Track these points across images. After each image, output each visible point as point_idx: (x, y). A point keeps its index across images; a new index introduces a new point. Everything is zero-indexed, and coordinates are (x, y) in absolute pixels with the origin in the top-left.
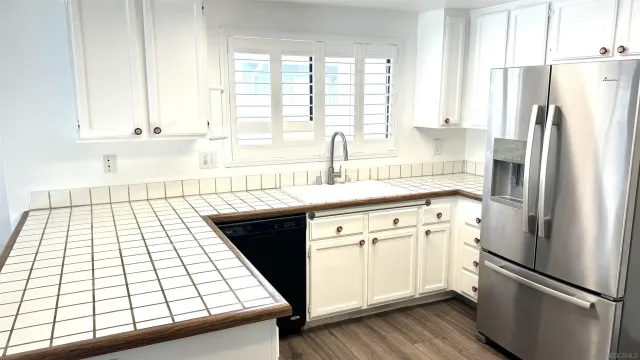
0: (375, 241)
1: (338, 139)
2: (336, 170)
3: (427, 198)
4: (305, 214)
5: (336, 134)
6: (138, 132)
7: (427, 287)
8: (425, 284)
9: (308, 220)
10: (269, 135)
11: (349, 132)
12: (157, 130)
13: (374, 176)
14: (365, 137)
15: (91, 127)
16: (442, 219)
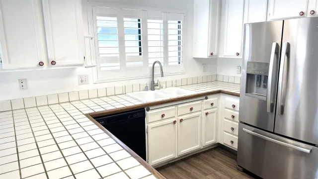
0: (181, 120)
2: (156, 82)
3: (206, 95)
4: (144, 108)
5: (155, 63)
6: (41, 64)
9: (146, 112)
10: (119, 64)
12: (53, 63)
13: (174, 84)
14: (169, 64)
16: (214, 106)
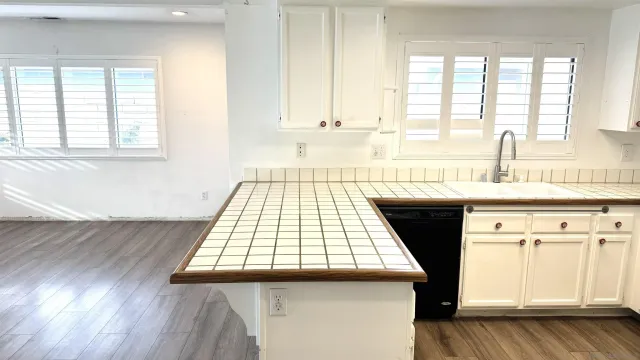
0: (537, 242)
1: (508, 137)
2: (503, 168)
3: (605, 205)
4: (462, 206)
5: (505, 133)
6: (323, 124)
7: (596, 300)
8: (594, 295)
9: (465, 213)
10: (437, 131)
11: (521, 132)
12: (338, 124)
13: (547, 177)
14: (539, 138)
15: (289, 119)
16: (622, 228)
